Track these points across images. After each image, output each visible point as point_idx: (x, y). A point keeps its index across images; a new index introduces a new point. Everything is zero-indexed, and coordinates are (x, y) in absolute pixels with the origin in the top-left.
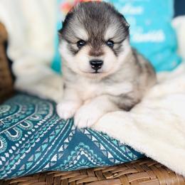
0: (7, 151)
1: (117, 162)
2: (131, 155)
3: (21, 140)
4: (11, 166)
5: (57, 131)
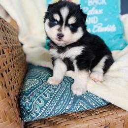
0: (45, 105)
1: (97, 107)
2: (103, 103)
3: (50, 99)
5: (67, 94)
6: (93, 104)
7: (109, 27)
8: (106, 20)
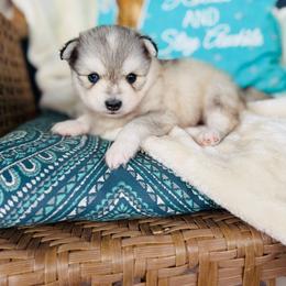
0: (20, 189)
2: (190, 203)
3: (39, 175)
4: (25, 209)
5: (89, 167)
6: (160, 201)
7: (245, 34)
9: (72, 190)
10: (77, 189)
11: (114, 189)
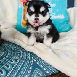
0: (6, 76)
1: (51, 74)
2: (56, 71)
3: (11, 70)
6: (48, 72)
7: (60, 16)
8: (58, 10)
9: (23, 73)
10: (24, 73)
11: (35, 71)
